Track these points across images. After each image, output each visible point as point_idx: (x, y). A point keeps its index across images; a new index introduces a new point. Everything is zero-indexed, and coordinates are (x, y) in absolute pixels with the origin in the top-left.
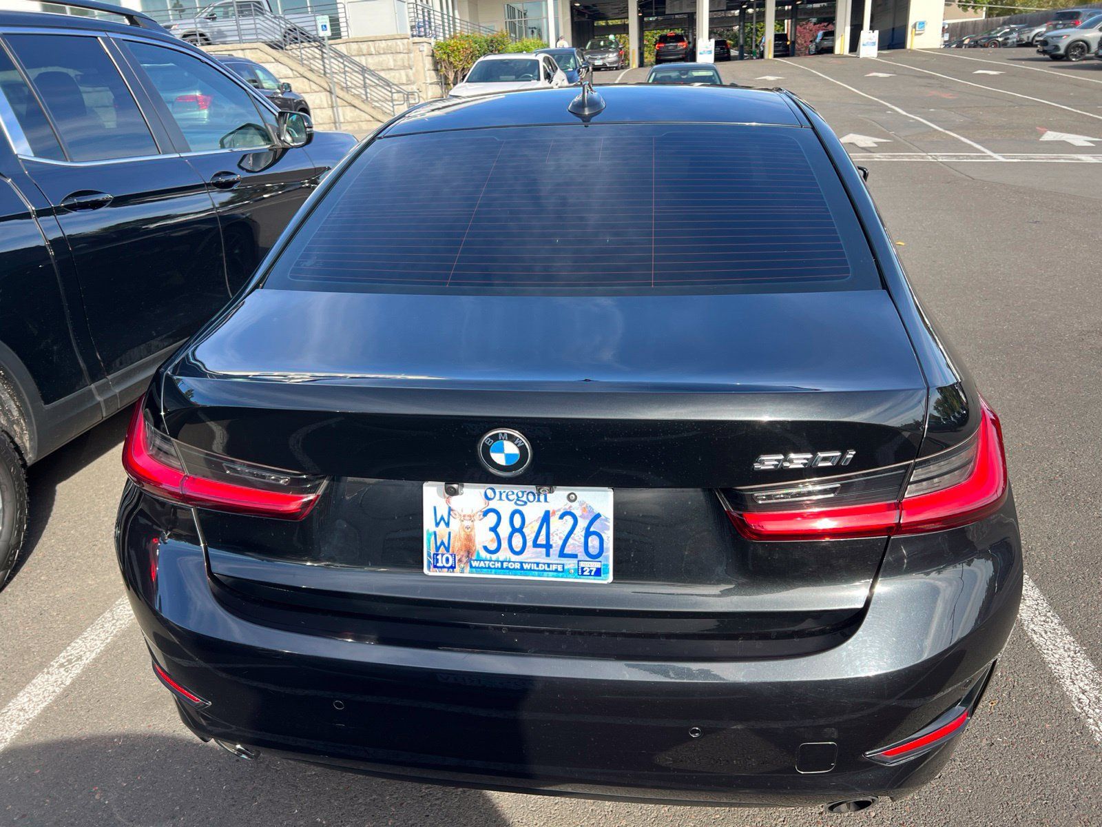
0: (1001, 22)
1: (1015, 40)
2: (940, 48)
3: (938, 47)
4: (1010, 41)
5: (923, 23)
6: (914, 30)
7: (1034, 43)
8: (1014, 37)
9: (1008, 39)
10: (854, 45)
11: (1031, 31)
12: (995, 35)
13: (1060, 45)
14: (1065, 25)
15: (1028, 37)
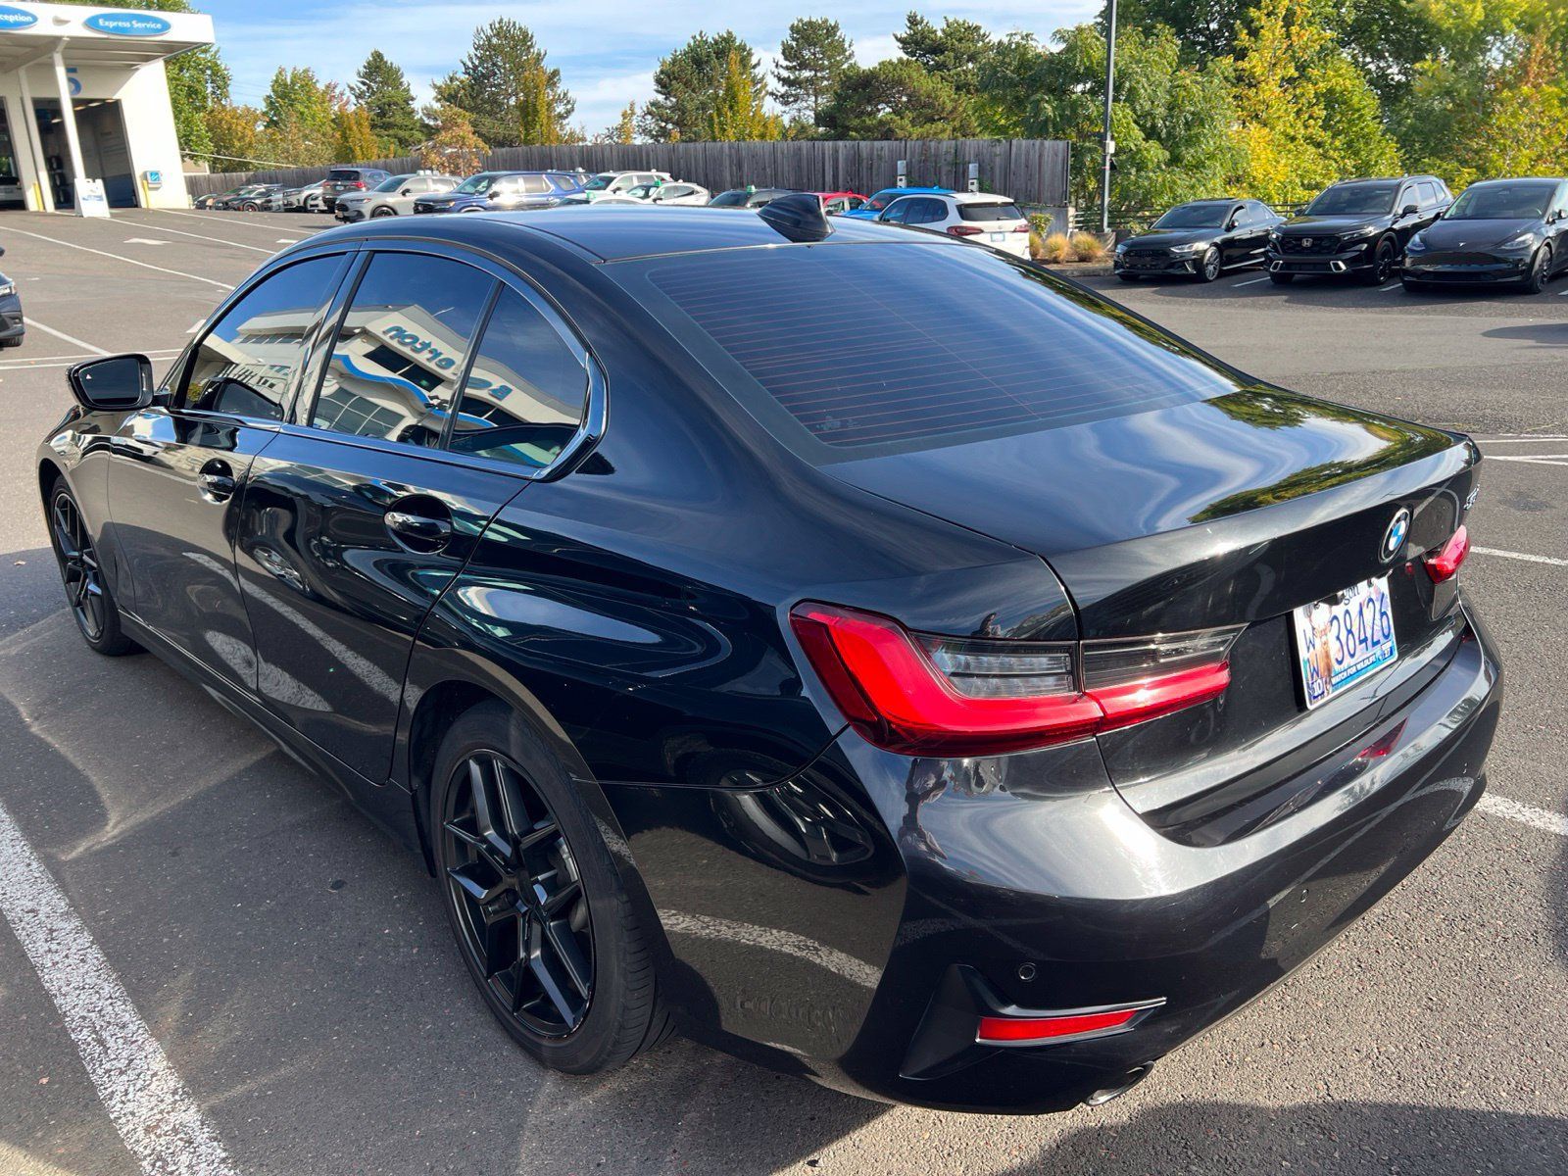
0: (244, 179)
1: (281, 203)
2: (190, 210)
3: (187, 207)
4: (273, 204)
5: (157, 174)
6: (145, 182)
7: (309, 208)
8: (278, 199)
9: (270, 201)
10: (64, 195)
11: (300, 192)
12: (247, 196)
13: (363, 210)
14: (345, 186)
15: (298, 200)
